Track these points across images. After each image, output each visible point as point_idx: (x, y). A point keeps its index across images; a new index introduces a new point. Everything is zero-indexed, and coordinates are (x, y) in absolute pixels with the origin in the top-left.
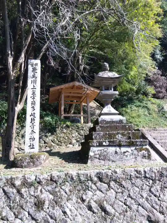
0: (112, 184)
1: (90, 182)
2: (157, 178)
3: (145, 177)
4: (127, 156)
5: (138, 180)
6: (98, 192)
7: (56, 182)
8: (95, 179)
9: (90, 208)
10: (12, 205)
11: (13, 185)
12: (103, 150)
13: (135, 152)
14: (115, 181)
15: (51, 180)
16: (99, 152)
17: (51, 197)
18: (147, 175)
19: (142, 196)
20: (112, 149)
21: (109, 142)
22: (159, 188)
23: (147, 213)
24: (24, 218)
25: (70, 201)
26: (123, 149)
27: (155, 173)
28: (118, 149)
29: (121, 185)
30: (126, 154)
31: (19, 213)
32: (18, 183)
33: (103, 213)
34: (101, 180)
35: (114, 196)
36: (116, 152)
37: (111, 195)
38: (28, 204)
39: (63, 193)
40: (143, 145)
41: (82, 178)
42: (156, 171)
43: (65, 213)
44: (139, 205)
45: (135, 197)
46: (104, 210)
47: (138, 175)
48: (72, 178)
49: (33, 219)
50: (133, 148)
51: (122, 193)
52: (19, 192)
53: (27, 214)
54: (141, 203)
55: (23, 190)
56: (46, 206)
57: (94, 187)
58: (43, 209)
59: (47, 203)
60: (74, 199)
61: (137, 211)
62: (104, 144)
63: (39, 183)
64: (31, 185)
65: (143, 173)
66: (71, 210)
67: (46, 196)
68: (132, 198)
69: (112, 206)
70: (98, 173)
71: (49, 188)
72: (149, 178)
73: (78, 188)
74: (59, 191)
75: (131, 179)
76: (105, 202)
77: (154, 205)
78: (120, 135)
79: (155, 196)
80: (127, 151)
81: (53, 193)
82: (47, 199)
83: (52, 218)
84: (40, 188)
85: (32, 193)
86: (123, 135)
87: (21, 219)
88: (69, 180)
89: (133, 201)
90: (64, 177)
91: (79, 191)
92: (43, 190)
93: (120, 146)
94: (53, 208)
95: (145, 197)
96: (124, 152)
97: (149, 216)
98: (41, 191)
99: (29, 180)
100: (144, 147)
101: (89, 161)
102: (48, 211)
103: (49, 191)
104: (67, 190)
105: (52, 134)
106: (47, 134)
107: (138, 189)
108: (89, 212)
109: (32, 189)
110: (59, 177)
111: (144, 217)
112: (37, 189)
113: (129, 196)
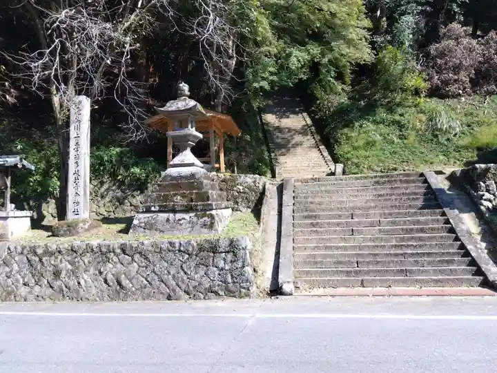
0: (137, 257)
1: (112, 254)
2: (194, 253)
3: (180, 251)
4: (181, 225)
5: (170, 254)
6: (119, 266)
7: (75, 252)
8: (118, 251)
9: (106, 281)
10: (34, 272)
11: (35, 254)
12: (152, 217)
13: (195, 219)
14: (140, 253)
15: (72, 250)
16: (146, 220)
17: (69, 267)
18: (182, 249)
19: (169, 273)
20: (163, 216)
21: (159, 206)
22: (193, 264)
23: (168, 291)
24: (44, 286)
25: (87, 273)
26: (179, 216)
27: (193, 247)
28: (171, 215)
29: (146, 258)
30: (181, 222)
31: (39, 280)
32: (40, 251)
33: (118, 287)
34: (124, 252)
35: (136, 270)
36: (168, 220)
37: (132, 268)
38: (48, 273)
39: (81, 263)
40: (206, 210)
41: (104, 250)
42: (195, 244)
43: (79, 283)
44: (162, 281)
45: (159, 273)
46: (119, 283)
47: (171, 248)
48: (92, 250)
49: (51, 287)
50: (192, 215)
51: (146, 267)
52: (41, 260)
53: (46, 282)
54: (164, 280)
55: (44, 259)
56: (63, 275)
57: (115, 259)
58: (59, 278)
59: (64, 273)
60: (92, 270)
61: (158, 288)
62: (153, 209)
63: (60, 252)
64: (52, 254)
65: (177, 245)
66: (85, 281)
67: (65, 266)
68: (156, 274)
69: (130, 280)
70: (122, 245)
71: (69, 258)
72: (184, 252)
73: (98, 260)
74: (78, 262)
75: (160, 252)
76: (123, 276)
77: (180, 283)
78: (179, 197)
79: (185, 273)
80: (184, 219)
81: (72, 263)
82: (64, 269)
83: (66, 287)
84: (60, 257)
85: (53, 262)
86: (183, 196)
87: (40, 286)
88: (89, 251)
89: (156, 278)
90: (85, 247)
91: (99, 263)
92: (63, 260)
93: (174, 211)
94: (69, 277)
95: (172, 273)
96: (179, 220)
97: (169, 295)
98: (61, 261)
99: (50, 250)
100: (208, 213)
101: (131, 231)
102: (64, 280)
103: (68, 261)
104: (86, 261)
105: (142, 192)
106: (135, 193)
107: (166, 264)
108: (104, 285)
109: (53, 258)
110: (79, 247)
111: (164, 294)
112: (57, 258)
113: (154, 271)
